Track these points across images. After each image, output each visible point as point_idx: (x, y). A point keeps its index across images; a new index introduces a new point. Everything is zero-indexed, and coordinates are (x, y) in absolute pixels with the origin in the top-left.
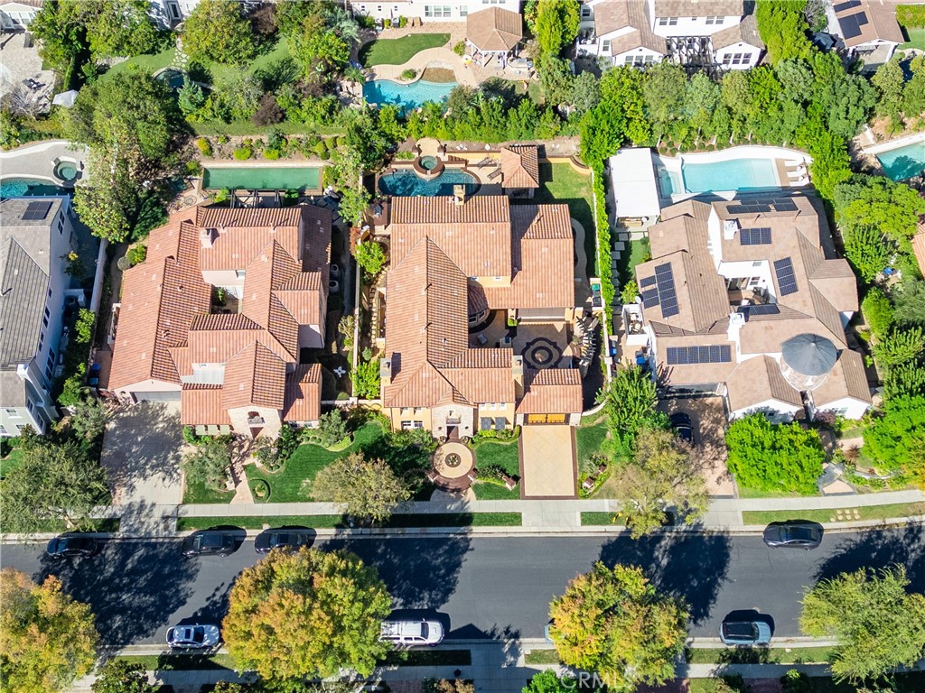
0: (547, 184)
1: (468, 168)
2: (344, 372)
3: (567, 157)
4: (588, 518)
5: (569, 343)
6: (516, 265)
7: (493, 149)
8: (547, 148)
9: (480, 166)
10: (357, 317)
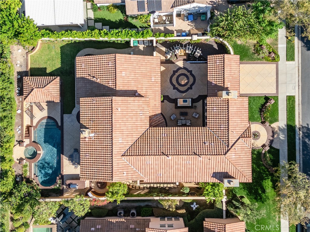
0: (48, 71)
1: (34, 124)
2: (195, 204)
3: (27, 56)
4: (290, 57)
5: (174, 63)
6: (133, 94)
7: (20, 108)
8: (20, 70)
9: (32, 117)
10: (161, 198)
